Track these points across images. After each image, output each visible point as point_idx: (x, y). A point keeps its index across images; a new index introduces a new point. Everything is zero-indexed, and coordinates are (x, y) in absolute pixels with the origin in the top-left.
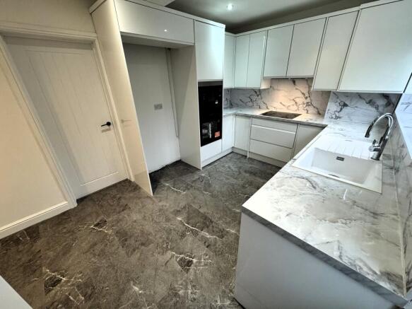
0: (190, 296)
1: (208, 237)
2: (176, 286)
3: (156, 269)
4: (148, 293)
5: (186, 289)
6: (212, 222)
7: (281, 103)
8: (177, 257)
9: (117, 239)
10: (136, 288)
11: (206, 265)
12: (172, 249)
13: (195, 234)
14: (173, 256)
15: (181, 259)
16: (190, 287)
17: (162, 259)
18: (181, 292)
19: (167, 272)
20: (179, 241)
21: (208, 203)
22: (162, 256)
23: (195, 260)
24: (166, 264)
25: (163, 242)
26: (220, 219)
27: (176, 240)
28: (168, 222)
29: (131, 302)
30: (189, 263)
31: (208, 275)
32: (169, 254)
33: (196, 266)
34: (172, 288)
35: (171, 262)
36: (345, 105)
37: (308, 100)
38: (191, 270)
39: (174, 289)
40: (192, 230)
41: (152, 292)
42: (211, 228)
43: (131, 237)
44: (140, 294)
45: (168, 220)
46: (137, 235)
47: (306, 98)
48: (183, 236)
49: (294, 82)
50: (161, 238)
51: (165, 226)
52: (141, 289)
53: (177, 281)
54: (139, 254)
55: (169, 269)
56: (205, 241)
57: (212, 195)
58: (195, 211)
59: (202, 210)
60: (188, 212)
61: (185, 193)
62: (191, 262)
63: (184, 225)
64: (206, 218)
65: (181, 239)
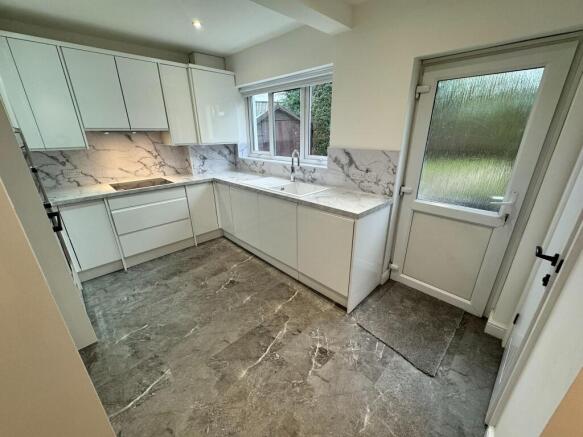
0: (357, 348)
1: (285, 331)
2: (351, 364)
3: (336, 395)
4: (367, 398)
5: (351, 353)
6: (262, 326)
7: (122, 170)
8: (316, 367)
10: (366, 418)
11: (323, 334)
12: (304, 376)
13: (279, 347)
14: (315, 373)
15: (319, 361)
16: (349, 349)
17: (320, 390)
18: (356, 357)
19: (338, 378)
20: (290, 368)
21: (219, 330)
22: (316, 390)
23: (319, 346)
24: (327, 382)
25: (289, 394)
26: (256, 317)
27: (289, 372)
28: (246, 393)
29: (383, 421)
30: (323, 351)
31: (333, 333)
32: (312, 380)
33: (325, 344)
34: (354, 369)
35: (323, 375)
36: (205, 158)
37: (159, 159)
38: (331, 349)
39: (354, 365)
40: (271, 351)
41: (365, 392)
42: (270, 328)
44: (371, 410)
45: (242, 396)
47: (156, 157)
48: (281, 363)
49: (129, 138)
50: (281, 401)
51: (255, 399)
52: (365, 412)
53: (345, 364)
55: (333, 375)
56: (291, 335)
57: (203, 324)
58: (231, 348)
59: (234, 338)
60: (230, 360)
61: (168, 372)
62: (321, 350)
63: (260, 364)
64: (252, 333)
65: (287, 365)
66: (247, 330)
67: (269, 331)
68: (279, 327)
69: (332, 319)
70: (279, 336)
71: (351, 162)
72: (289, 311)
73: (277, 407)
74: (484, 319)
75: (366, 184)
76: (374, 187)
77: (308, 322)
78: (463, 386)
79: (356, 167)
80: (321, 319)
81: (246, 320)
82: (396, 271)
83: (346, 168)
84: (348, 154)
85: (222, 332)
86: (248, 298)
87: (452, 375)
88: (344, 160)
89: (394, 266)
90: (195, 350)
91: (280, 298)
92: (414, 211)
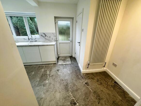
0: (61, 67)
1: (48, 72)
2: (62, 69)
4: (67, 71)
6: (43, 74)
9: (69, 88)
10: (69, 72)
11: (55, 68)
14: (59, 73)
17: (61, 74)
20: (55, 75)
24: (61, 72)
25: (58, 77)
26: (40, 74)
31: (57, 67)
32: (59, 74)
40: (49, 76)
42: (45, 74)
43: (64, 85)
45: (50, 84)
46: (63, 85)
48: (52, 76)
51: (53, 82)
54: (65, 78)
58: (40, 81)
59: (38, 80)
60: (42, 82)
62: (57, 70)
63: (49, 78)
64: (42, 77)
65: (53, 75)
66: (40, 77)
68: (46, 72)
69: (55, 66)
71: (46, 36)
72: (46, 69)
73: (57, 80)
74: (72, 56)
75: (50, 40)
76: (52, 40)
77: (51, 68)
78: (74, 63)
79: (47, 37)
80: (53, 67)
81: (38, 76)
82: (59, 55)
83: (45, 37)
84: (44, 34)
86: (33, 73)
87: (73, 63)
88: (44, 35)
89: (59, 54)
91: (42, 69)
92: (60, 43)
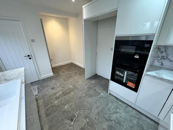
56: (57, 93)
57: (81, 97)
58: (73, 91)
59: (72, 93)
60: (73, 88)
61: (86, 87)
64: (67, 94)
66: (68, 95)
67: (63, 94)
68: (60, 95)
70: (61, 92)
72: (54, 100)
77: (51, 96)
81: (68, 98)
85: (75, 94)
86: (66, 107)
90: (82, 91)
